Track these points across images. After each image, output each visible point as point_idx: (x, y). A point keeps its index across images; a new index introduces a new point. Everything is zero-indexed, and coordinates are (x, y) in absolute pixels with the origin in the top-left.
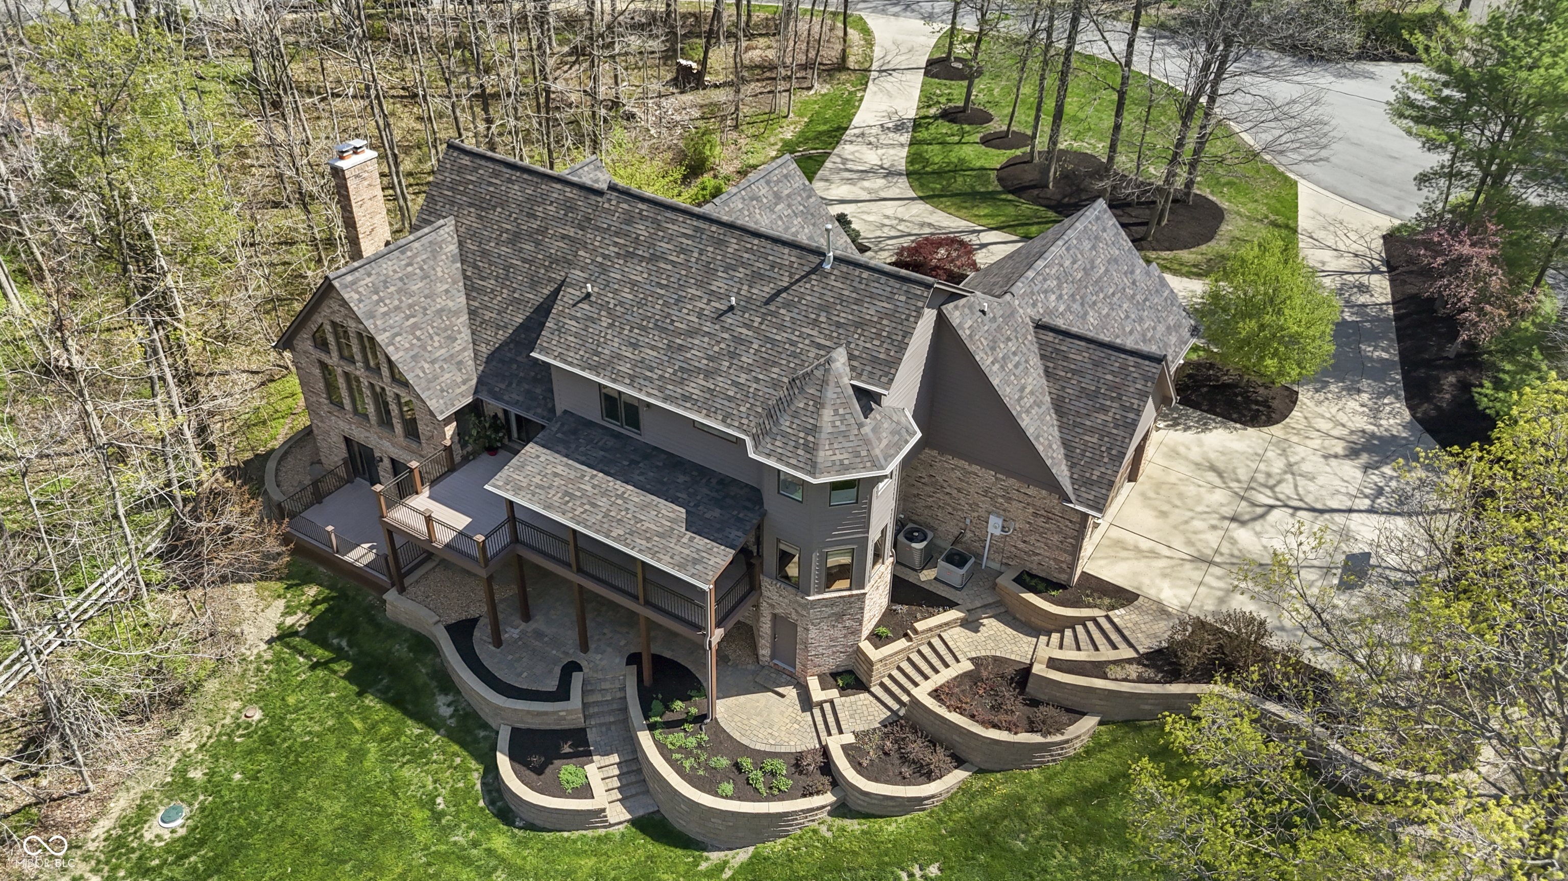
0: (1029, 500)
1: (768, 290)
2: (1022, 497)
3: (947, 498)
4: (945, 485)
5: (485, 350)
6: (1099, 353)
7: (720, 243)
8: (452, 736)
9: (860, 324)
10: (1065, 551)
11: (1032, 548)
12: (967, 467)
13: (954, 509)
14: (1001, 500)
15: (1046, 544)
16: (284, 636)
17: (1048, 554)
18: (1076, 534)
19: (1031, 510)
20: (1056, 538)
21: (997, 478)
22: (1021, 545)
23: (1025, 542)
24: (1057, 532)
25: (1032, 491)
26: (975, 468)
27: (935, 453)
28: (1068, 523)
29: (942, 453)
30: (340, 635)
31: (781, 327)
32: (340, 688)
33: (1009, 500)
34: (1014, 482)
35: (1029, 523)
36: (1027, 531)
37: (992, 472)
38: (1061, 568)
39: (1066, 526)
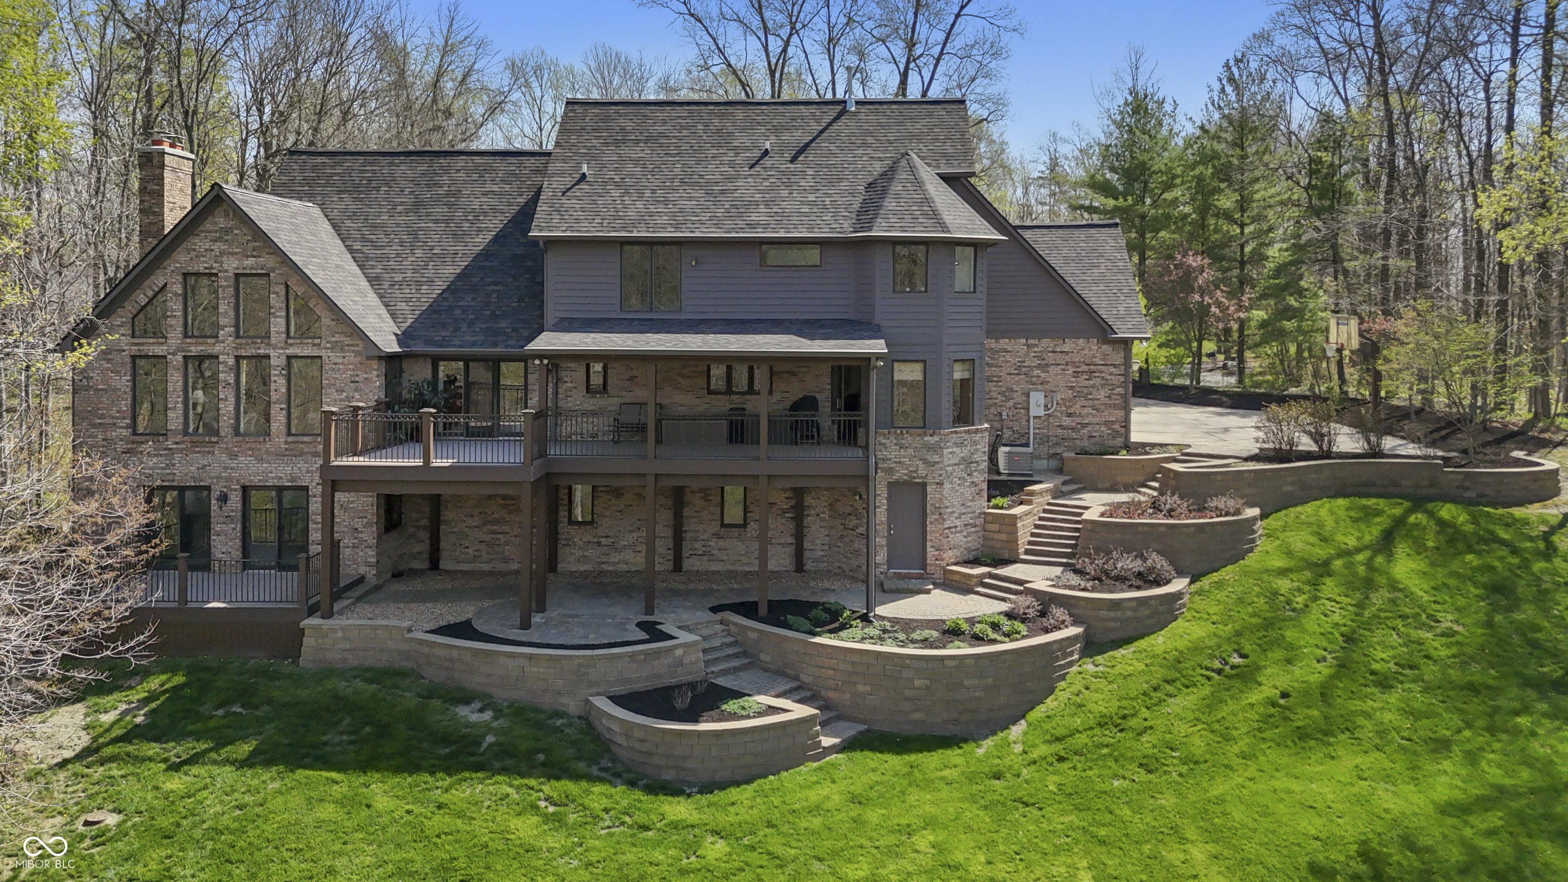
0: (1067, 358)
2: (1059, 358)
10: (1115, 407)
11: (1079, 420)
14: (1037, 372)
15: (1093, 407)
17: (1097, 420)
18: (1122, 379)
19: (1071, 370)
20: (1102, 394)
21: (1028, 346)
22: (1067, 421)
23: (1070, 415)
24: (1103, 386)
25: (1068, 346)
26: (1004, 343)
28: (1112, 369)
33: (1044, 367)
34: (1047, 343)
35: (1071, 388)
36: (1070, 400)
37: (1023, 341)
38: (1114, 431)
39: (1111, 374)
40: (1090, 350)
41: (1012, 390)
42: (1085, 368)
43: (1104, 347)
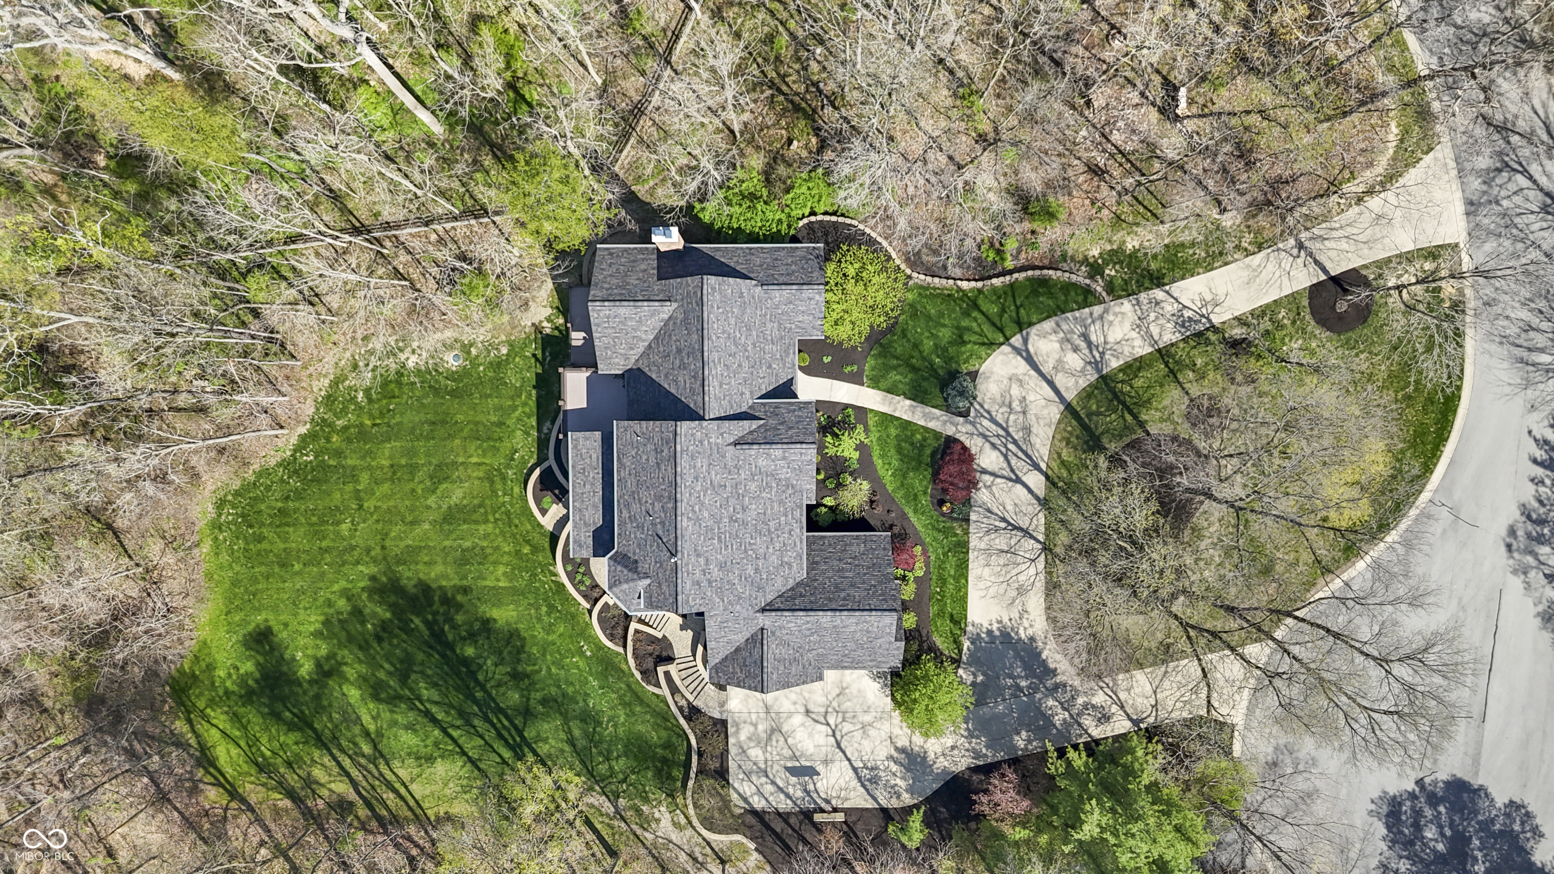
1: (660, 533)
5: (640, 365)
6: (759, 662)
7: (669, 498)
8: (539, 438)
9: (660, 584)
16: (537, 328)
30: (551, 354)
31: (651, 546)
32: (530, 375)
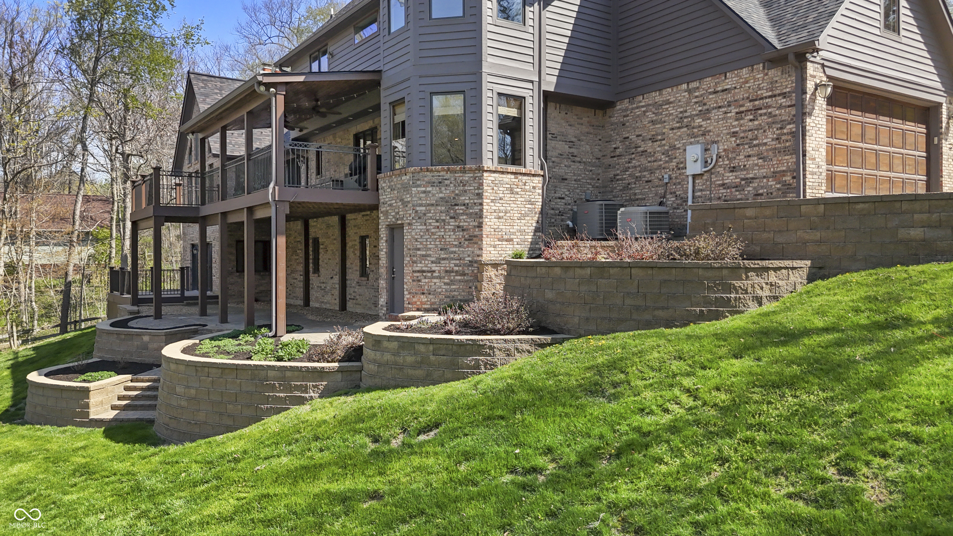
0: (729, 97)
2: (721, 99)
3: (643, 161)
4: (639, 141)
10: (785, 151)
11: (742, 174)
12: (657, 99)
13: (652, 172)
14: (698, 121)
15: (760, 156)
17: (763, 171)
18: (793, 111)
19: (734, 111)
20: (768, 138)
21: (689, 91)
22: (730, 178)
23: (733, 169)
24: (770, 125)
25: (731, 81)
26: (667, 93)
27: (625, 104)
28: (782, 101)
29: (632, 98)
33: (705, 114)
34: (708, 83)
35: (734, 134)
36: (734, 150)
37: (684, 86)
38: (785, 184)
39: (780, 107)
40: (755, 79)
41: (673, 148)
42: (749, 105)
43: (771, 73)
